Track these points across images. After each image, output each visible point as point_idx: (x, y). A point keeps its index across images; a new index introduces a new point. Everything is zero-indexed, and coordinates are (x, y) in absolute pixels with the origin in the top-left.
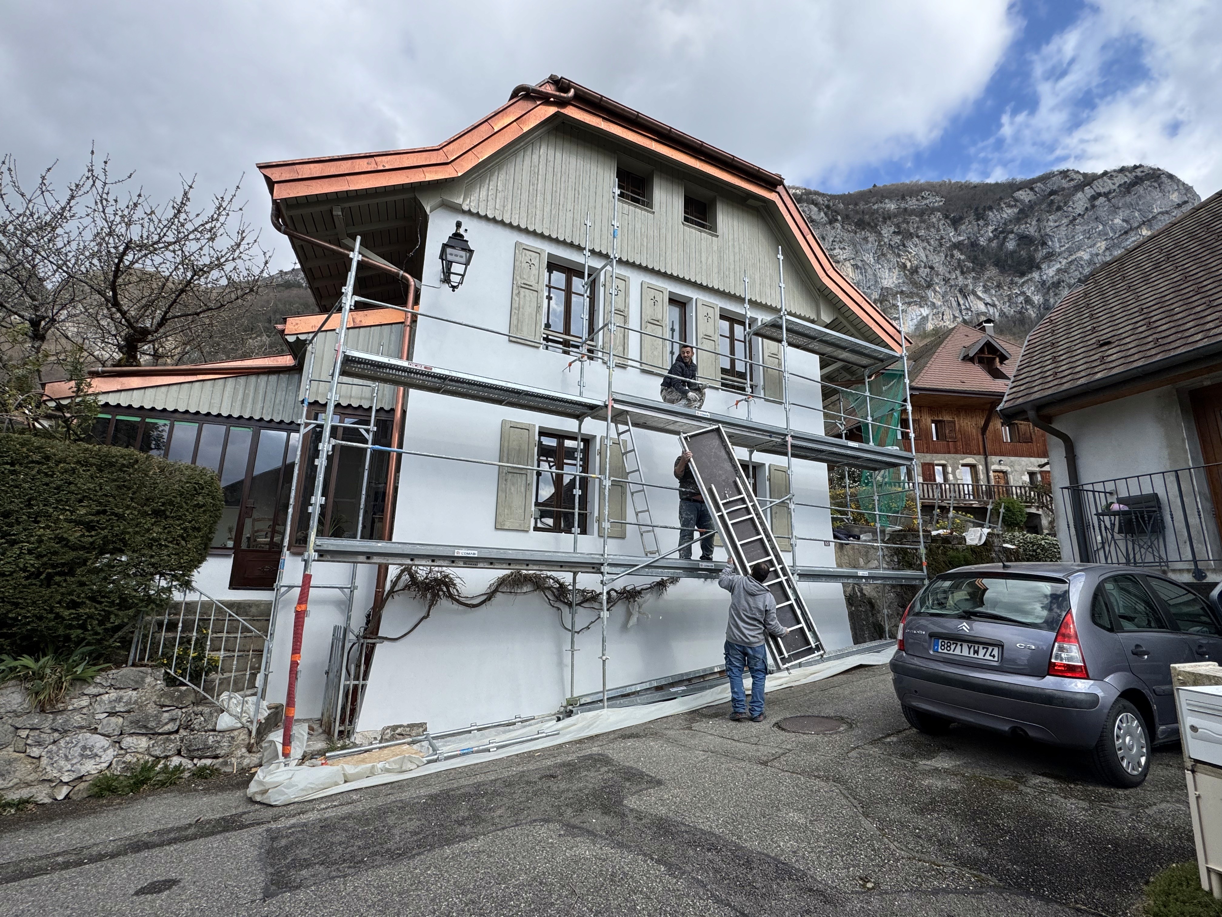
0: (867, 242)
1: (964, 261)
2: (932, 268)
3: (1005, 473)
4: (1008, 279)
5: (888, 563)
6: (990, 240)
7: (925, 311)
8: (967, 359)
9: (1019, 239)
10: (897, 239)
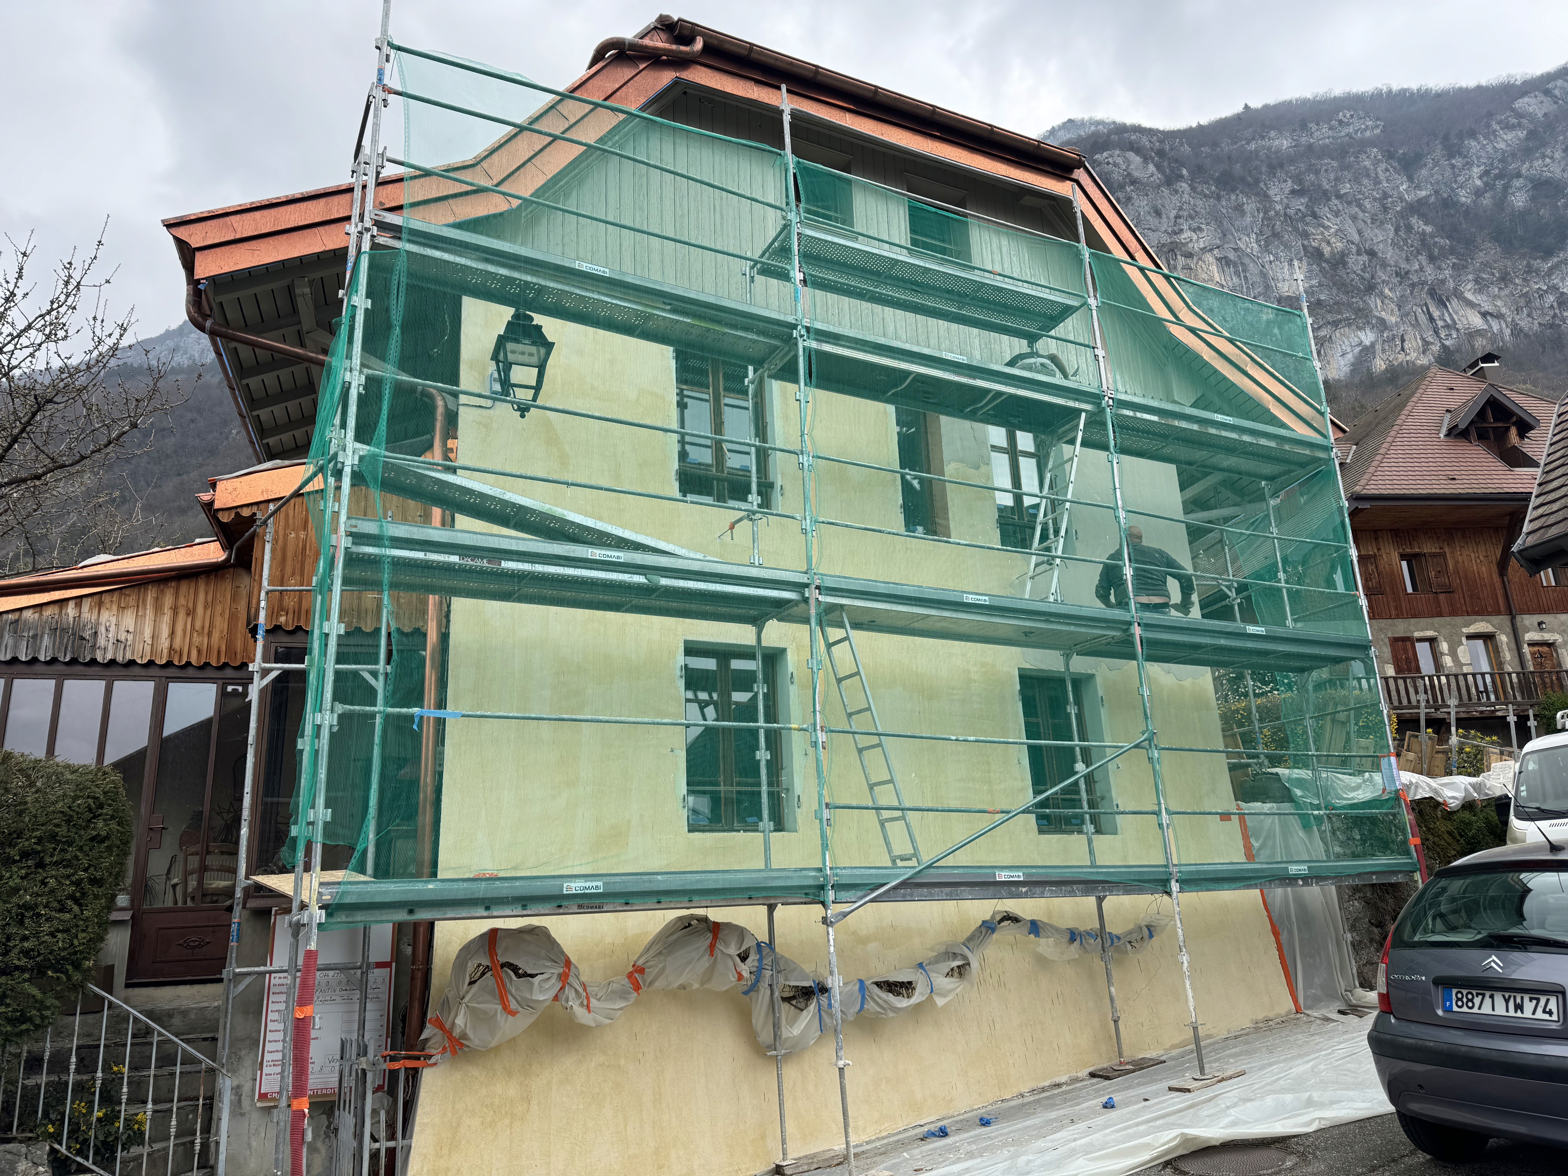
0: (1243, 213)
1: (1432, 236)
2: (1372, 253)
3: (1550, 645)
4: (1522, 265)
5: (1342, 844)
6: (1478, 193)
7: (1367, 337)
8: (1457, 433)
9: (1534, 188)
10: (1299, 204)
